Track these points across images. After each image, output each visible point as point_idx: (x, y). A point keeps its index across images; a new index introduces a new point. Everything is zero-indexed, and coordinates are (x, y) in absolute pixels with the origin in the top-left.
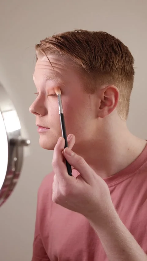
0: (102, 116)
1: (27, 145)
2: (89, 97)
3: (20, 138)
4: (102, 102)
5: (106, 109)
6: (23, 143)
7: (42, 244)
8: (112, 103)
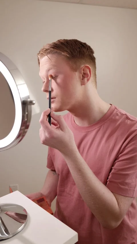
0: (84, 84)
1: (34, 104)
2: (75, 74)
3: (29, 100)
4: (82, 76)
5: (86, 79)
6: (31, 103)
7: (51, 158)
8: (88, 75)
